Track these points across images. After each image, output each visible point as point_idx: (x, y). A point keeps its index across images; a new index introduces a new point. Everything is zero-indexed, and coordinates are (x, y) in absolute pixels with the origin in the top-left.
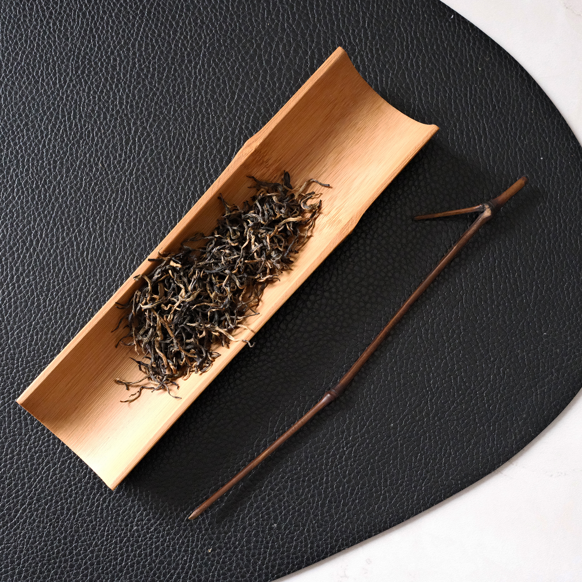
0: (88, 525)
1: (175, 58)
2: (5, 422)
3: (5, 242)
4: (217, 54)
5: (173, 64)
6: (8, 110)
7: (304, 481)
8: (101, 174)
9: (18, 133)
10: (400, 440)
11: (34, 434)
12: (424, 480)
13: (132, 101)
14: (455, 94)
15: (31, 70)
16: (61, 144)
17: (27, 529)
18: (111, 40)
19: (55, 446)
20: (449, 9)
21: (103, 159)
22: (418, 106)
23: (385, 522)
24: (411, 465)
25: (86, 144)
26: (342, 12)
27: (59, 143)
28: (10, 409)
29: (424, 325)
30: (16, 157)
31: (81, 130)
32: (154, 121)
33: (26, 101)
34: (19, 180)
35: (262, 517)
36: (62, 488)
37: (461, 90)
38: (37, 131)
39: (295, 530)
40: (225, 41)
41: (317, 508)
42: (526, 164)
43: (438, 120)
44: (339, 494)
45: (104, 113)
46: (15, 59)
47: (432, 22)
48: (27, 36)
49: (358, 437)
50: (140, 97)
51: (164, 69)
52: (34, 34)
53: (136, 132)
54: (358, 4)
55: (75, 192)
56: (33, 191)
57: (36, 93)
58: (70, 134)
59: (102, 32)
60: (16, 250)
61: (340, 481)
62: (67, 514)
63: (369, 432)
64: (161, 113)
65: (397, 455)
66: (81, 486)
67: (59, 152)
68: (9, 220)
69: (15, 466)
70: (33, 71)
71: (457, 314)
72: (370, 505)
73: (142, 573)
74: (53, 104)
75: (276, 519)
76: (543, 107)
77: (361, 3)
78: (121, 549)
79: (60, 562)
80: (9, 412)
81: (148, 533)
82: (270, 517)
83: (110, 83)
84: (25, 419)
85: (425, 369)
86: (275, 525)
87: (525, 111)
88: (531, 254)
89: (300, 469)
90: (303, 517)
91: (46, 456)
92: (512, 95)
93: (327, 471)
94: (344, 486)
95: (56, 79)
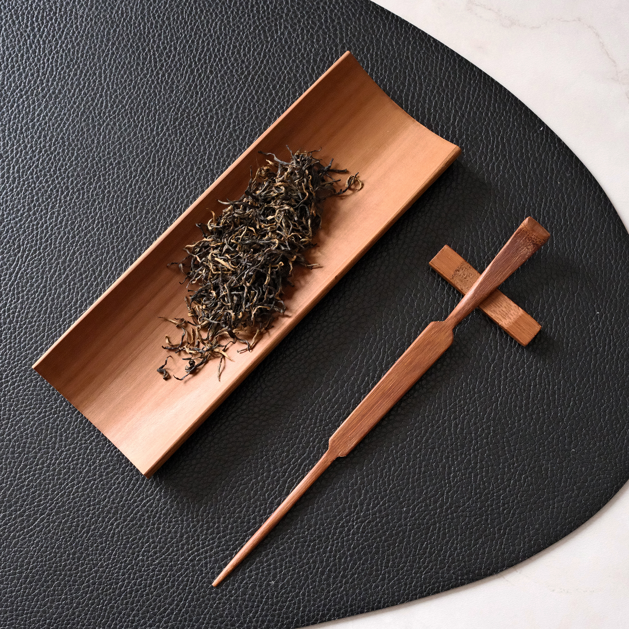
0: (98, 546)
2: (42, 434)
3: (77, 268)
6: (105, 148)
7: (309, 546)
9: (109, 170)
10: (410, 525)
11: (67, 451)
12: (425, 569)
14: (529, 203)
15: (133, 114)
16: (147, 187)
17: (41, 537)
18: (212, 98)
19: (82, 465)
20: (540, 121)
21: (182, 207)
22: (491, 209)
23: (379, 602)
24: (415, 551)
25: (169, 191)
26: (435, 107)
27: (144, 185)
28: (49, 423)
29: (455, 419)
30: (103, 192)
31: (167, 177)
33: (123, 142)
34: (101, 213)
35: (263, 572)
36: (81, 505)
37: (536, 200)
38: (127, 171)
39: (291, 591)
41: (316, 575)
43: (508, 225)
44: (340, 565)
45: (192, 165)
46: (121, 102)
47: (520, 130)
48: (136, 82)
49: (370, 514)
54: (452, 103)
55: (150, 233)
56: (112, 225)
57: (134, 135)
58: (157, 179)
59: (205, 90)
60: (85, 277)
61: (344, 553)
62: (81, 531)
63: (380, 512)
65: (404, 539)
66: (99, 508)
67: (143, 193)
68: (84, 248)
69: (42, 477)
70: (135, 115)
73: (138, 601)
74: (147, 149)
75: (274, 576)
76: (614, 230)
77: (455, 102)
78: (123, 574)
79: (65, 575)
80: (47, 426)
81: (152, 565)
82: (269, 574)
83: (203, 139)
84: (61, 435)
85: (447, 462)
86: (273, 582)
87: (596, 230)
88: (575, 370)
89: (308, 534)
90: (301, 580)
91: (73, 474)
92: (586, 213)
93: (333, 541)
94: (347, 558)
95: (154, 126)
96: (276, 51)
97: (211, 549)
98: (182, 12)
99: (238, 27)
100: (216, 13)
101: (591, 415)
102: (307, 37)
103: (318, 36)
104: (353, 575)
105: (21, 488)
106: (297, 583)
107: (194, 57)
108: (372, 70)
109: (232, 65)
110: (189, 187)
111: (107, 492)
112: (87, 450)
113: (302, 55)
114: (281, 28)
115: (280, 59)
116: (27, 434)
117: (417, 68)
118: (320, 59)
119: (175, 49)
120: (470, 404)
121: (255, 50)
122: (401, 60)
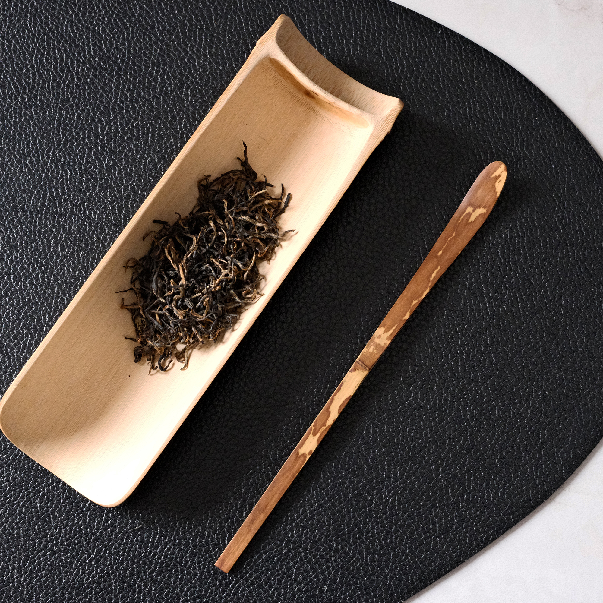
1: (158, 117)
2: (33, 518)
3: (9, 332)
4: (201, 107)
5: (156, 122)
7: (349, 538)
8: (98, 247)
9: (7, 217)
10: (444, 481)
11: (65, 527)
12: (474, 520)
13: (119, 167)
14: (453, 112)
15: (12, 150)
16: (53, 223)
18: (90, 107)
19: (87, 536)
20: (436, 24)
21: (97, 231)
23: (440, 569)
24: (458, 506)
25: (78, 219)
26: (324, 43)
27: (50, 221)
28: (36, 504)
29: (453, 357)
30: (8, 242)
31: (71, 205)
32: (145, 184)
33: (11, 183)
34: (14, 266)
35: (311, 580)
36: (100, 578)
37: (460, 108)
38: (26, 212)
39: (347, 590)
40: (207, 91)
41: (366, 564)
42: (538, 175)
44: (387, 546)
45: (93, 184)
47: (419, 40)
49: (400, 484)
50: (127, 162)
51: (148, 129)
52: (10, 113)
53: (128, 198)
54: (340, 33)
55: (73, 270)
56: (30, 275)
57: (20, 172)
58: (61, 210)
59: (79, 100)
60: (21, 339)
61: (387, 532)
63: (410, 478)
64: (151, 175)
65: (442, 497)
66: (120, 574)
67: (51, 230)
68: (9, 308)
69: (49, 563)
71: (486, 341)
72: (421, 552)
74: (39, 182)
75: (325, 581)
76: (547, 112)
77: (343, 31)
80: (36, 507)
82: (319, 580)
83: (94, 152)
84: (53, 512)
85: (460, 404)
86: (326, 587)
87: (528, 118)
88: (555, 267)
89: (344, 526)
90: (353, 575)
91: (80, 548)
92: (514, 103)
93: (372, 524)
94: (391, 536)
95: (38, 155)
96: (140, 36)
97: (251, 575)
98: (26, 25)
99: (91, 23)
100: (62, 15)
101: (586, 308)
102: (167, 11)
103: (179, 6)
104: (404, 551)
105: (30, 582)
106: (350, 580)
107: (56, 69)
108: (247, 25)
109: (99, 64)
110: (98, 208)
111: (123, 555)
112: (86, 518)
113: (169, 31)
114: (136, 10)
115: (147, 43)
116: (17, 523)
117: (292, 8)
118: (189, 30)
119: (32, 66)
120: (462, 338)
121: (117, 42)
122: (272, 4)
